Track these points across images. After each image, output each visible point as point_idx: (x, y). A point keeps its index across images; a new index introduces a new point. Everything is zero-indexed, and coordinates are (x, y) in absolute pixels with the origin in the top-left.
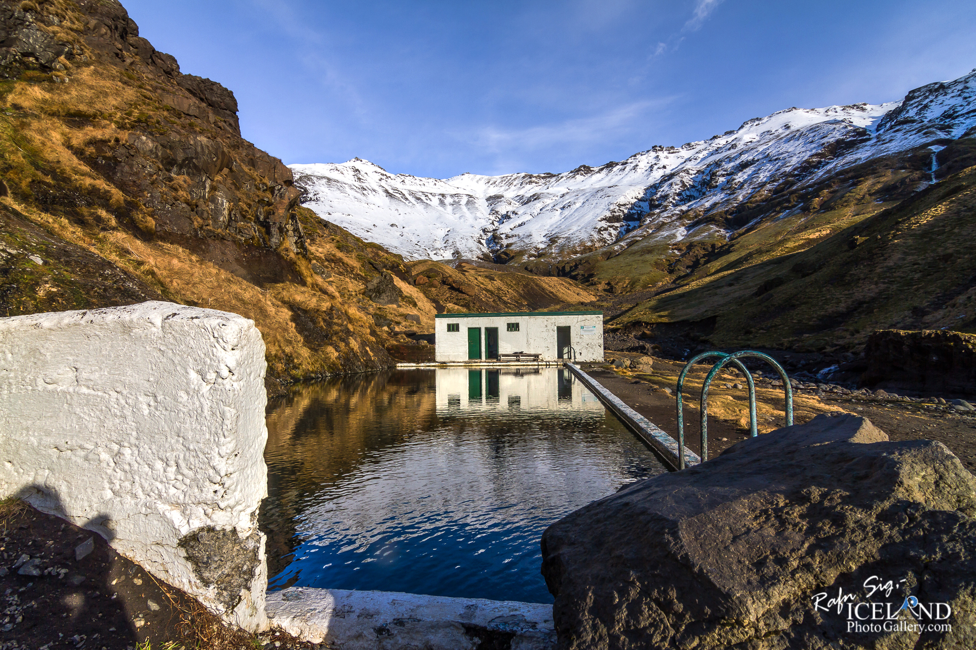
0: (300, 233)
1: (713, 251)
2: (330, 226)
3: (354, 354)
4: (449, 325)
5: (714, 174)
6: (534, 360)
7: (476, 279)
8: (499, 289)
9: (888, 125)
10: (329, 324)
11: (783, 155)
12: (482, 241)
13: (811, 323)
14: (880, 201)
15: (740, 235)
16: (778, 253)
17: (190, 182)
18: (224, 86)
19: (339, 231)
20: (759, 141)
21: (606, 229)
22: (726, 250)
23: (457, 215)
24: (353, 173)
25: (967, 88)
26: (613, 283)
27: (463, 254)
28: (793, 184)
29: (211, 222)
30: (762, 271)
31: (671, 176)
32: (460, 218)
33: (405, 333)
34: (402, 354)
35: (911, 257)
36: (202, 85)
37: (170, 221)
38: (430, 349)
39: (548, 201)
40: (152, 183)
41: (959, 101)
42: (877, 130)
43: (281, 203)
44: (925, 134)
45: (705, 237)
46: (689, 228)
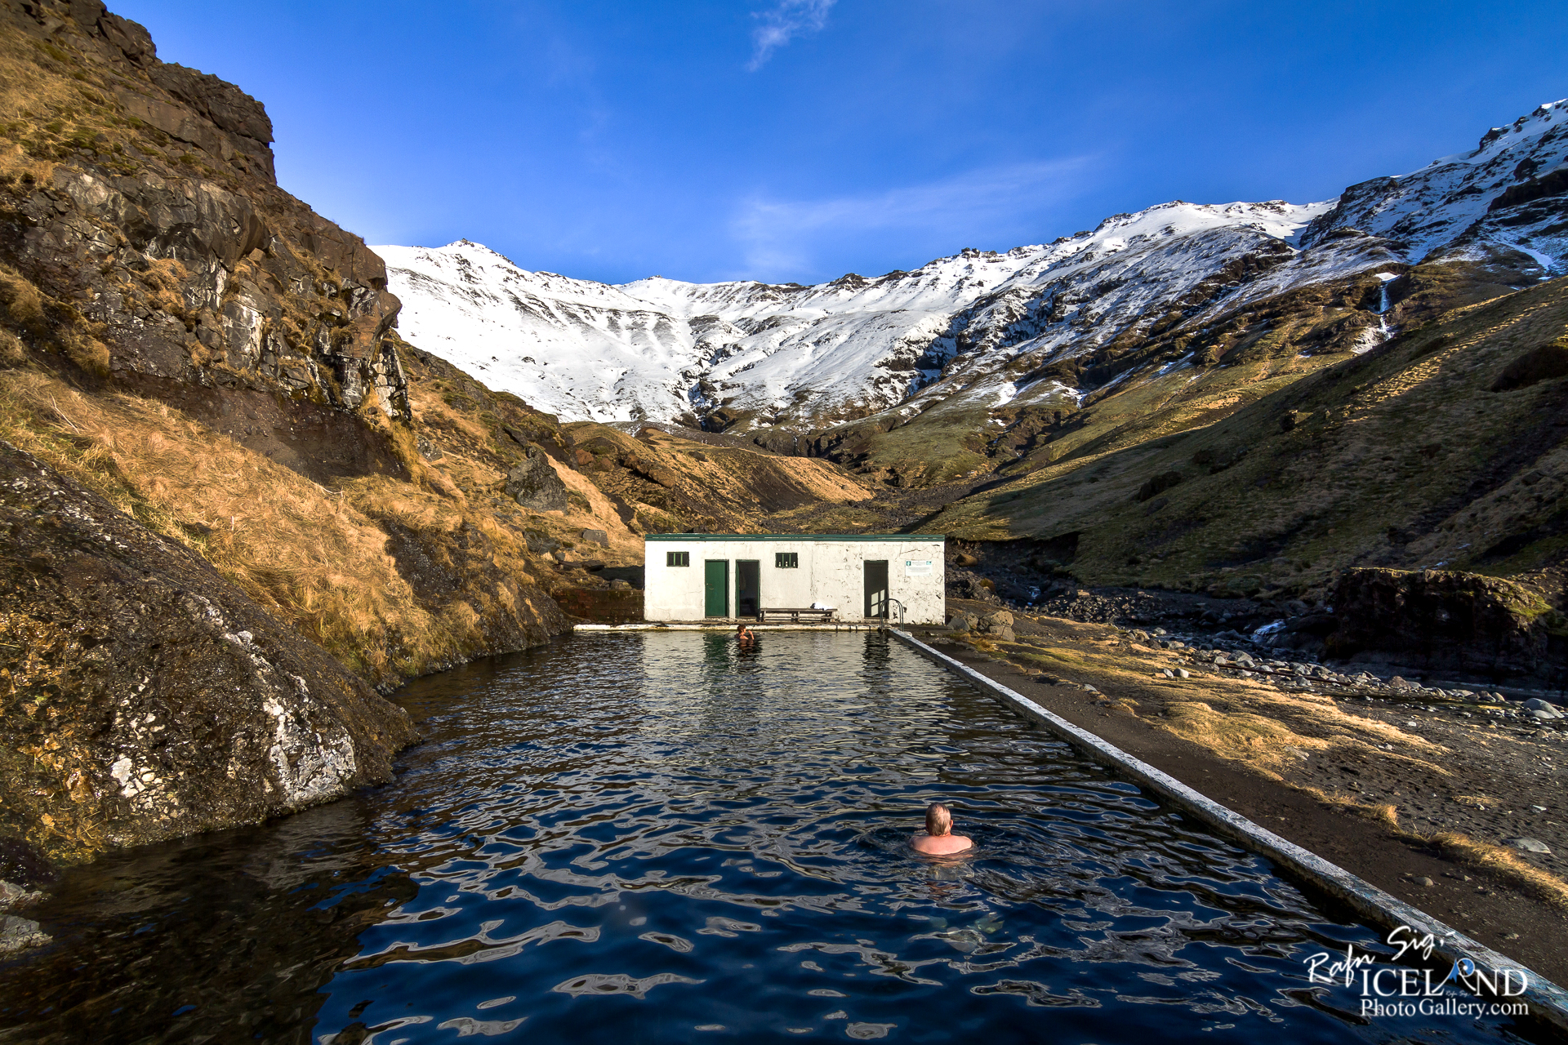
0: (400, 379)
1: (1057, 424)
2: (433, 362)
3: (507, 616)
4: (670, 555)
5: (1058, 299)
6: (824, 621)
7: (674, 457)
8: (712, 475)
9: (1317, 237)
10: (461, 558)
11: (1165, 275)
12: (681, 392)
13: (1232, 549)
14: (1307, 354)
15: (1099, 399)
16: (1162, 430)
17: (185, 273)
18: (246, 91)
19: (448, 371)
20: (1126, 251)
21: (887, 381)
22: (1077, 422)
23: (640, 347)
24: (458, 266)
25: (1429, 189)
26: (898, 470)
27: (648, 414)
28: (1178, 321)
29: (226, 354)
30: (1140, 459)
31: (991, 299)
32: (644, 351)
33: (584, 565)
34: (583, 605)
35: (1378, 448)
36: (201, 86)
37: (142, 350)
38: (634, 598)
39: (792, 330)
40: (105, 272)
41: (1416, 209)
42: (1301, 244)
43: (365, 321)
44: (1370, 254)
45: (1045, 400)
46: (1019, 384)
